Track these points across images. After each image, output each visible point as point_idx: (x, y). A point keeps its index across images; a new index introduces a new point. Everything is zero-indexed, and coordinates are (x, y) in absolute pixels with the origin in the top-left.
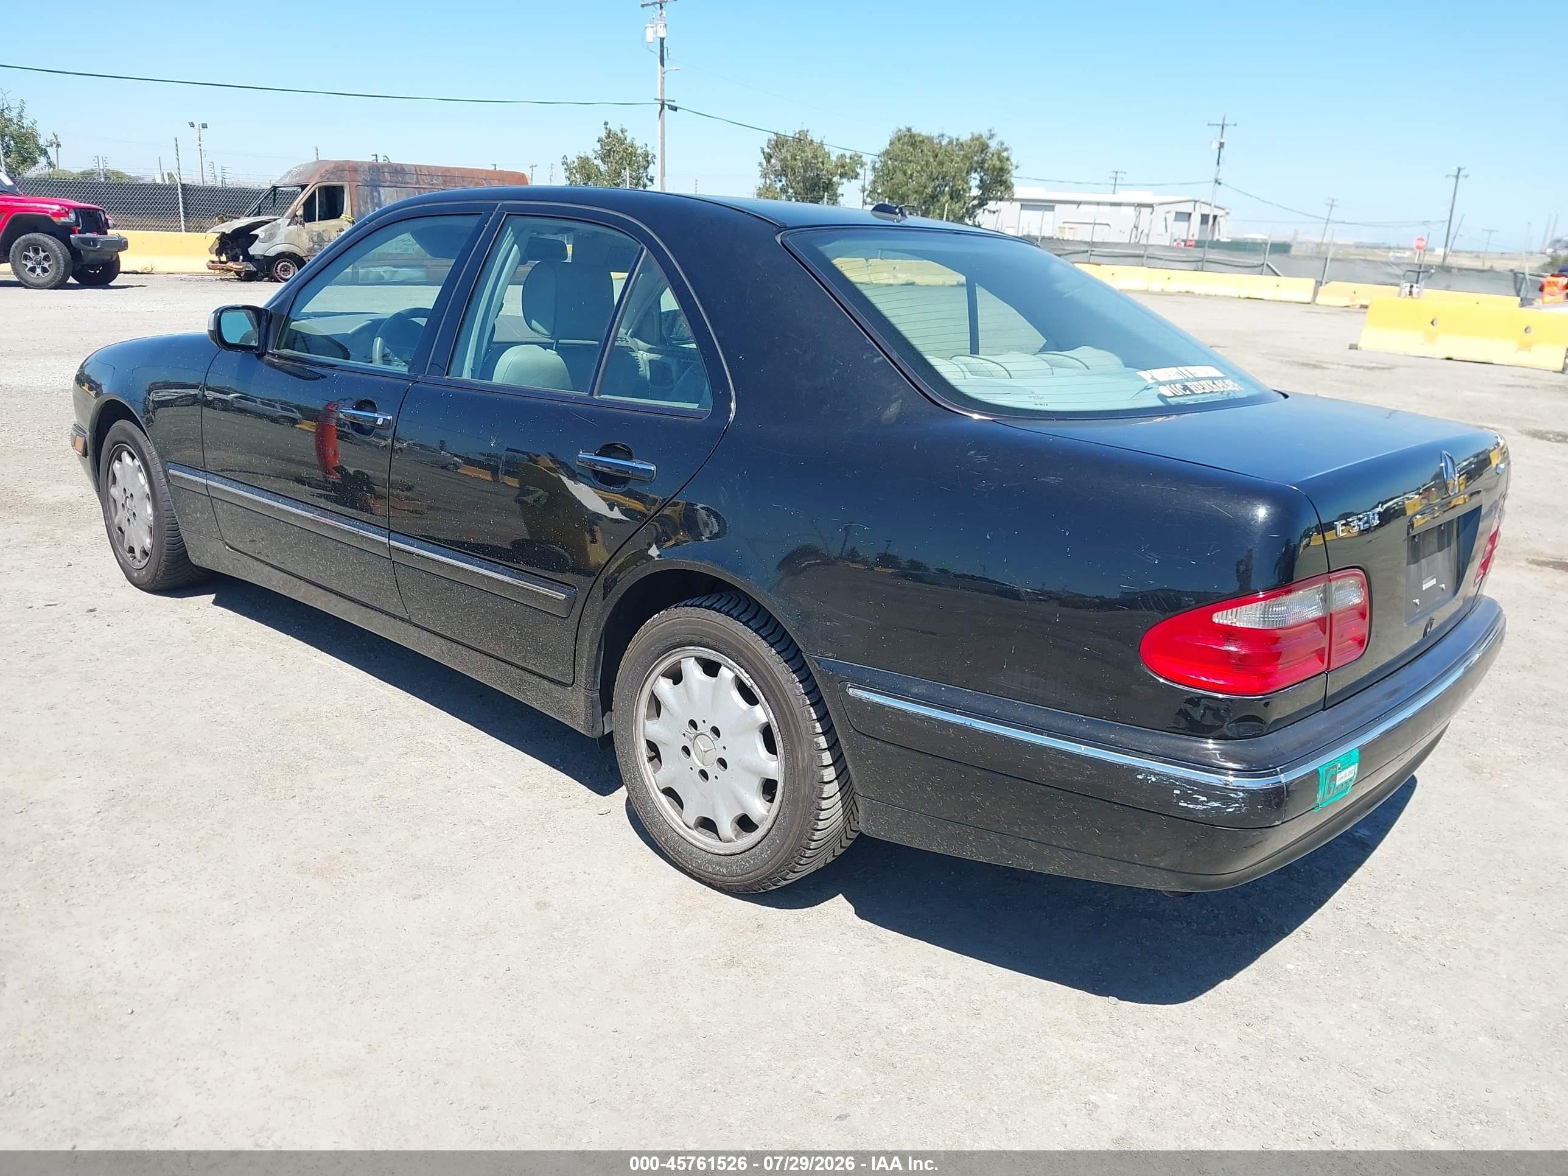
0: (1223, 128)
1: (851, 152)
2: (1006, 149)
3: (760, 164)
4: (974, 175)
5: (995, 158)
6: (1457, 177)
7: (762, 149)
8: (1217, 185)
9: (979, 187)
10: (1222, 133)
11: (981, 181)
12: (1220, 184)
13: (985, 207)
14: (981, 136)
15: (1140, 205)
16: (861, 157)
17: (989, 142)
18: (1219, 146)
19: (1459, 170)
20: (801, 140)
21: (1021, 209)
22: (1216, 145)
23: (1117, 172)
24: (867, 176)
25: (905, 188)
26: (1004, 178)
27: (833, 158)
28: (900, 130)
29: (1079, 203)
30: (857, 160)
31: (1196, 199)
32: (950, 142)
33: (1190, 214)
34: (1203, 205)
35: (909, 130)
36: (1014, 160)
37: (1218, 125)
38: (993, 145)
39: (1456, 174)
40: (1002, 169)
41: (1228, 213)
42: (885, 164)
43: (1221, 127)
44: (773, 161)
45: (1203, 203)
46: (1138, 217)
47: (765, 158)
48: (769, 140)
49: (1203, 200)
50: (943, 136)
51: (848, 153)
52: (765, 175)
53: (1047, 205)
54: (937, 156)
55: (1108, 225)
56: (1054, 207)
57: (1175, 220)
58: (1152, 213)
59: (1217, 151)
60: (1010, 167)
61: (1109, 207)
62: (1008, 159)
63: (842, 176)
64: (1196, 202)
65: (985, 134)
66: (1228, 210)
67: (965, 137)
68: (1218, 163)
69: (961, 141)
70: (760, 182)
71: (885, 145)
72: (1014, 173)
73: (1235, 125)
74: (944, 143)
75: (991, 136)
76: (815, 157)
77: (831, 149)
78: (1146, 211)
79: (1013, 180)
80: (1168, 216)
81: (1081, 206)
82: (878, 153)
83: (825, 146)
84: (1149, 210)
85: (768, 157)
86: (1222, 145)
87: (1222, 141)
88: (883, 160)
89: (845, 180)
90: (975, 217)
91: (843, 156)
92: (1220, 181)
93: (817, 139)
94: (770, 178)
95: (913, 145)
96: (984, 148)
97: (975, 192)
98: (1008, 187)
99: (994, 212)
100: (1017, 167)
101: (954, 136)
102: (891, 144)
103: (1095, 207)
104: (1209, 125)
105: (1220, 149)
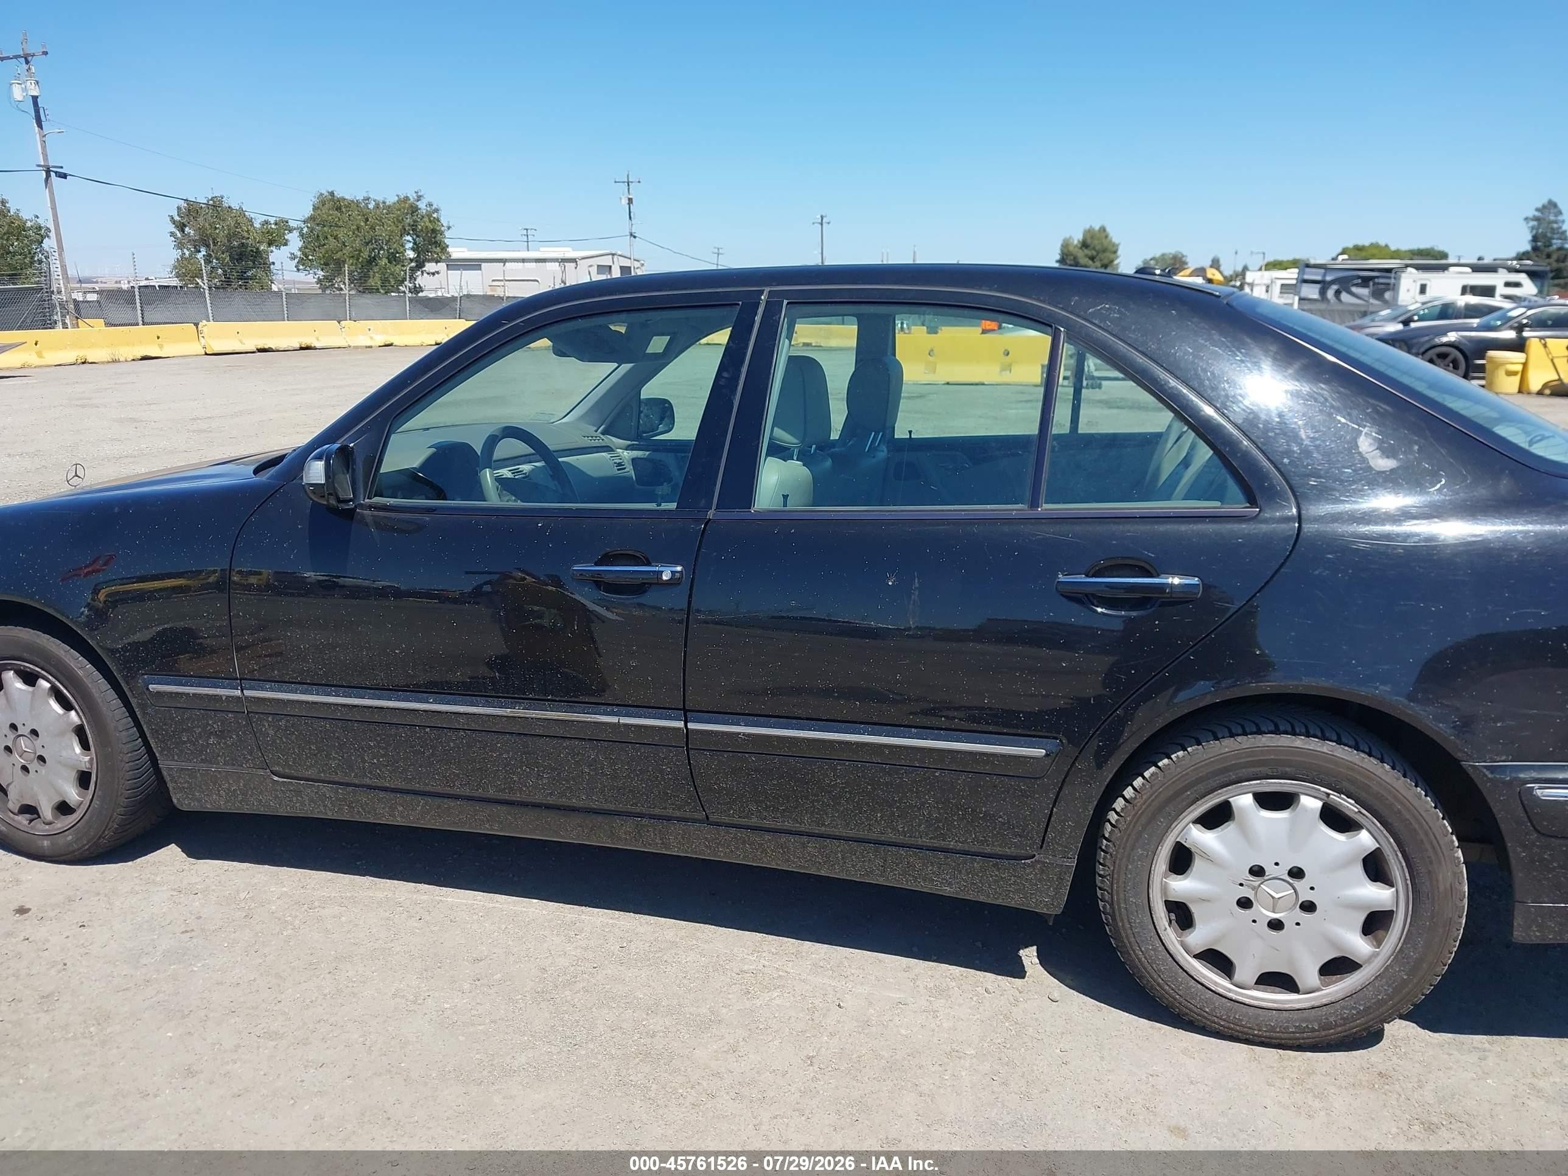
0: (628, 185)
1: (275, 219)
2: (437, 210)
3: (172, 234)
4: (409, 238)
5: (426, 219)
6: (822, 224)
7: (172, 218)
8: (632, 238)
9: (413, 249)
10: (629, 189)
11: (415, 243)
12: (635, 237)
13: (423, 269)
14: (407, 198)
15: (564, 260)
16: (287, 222)
17: (418, 203)
18: (627, 202)
19: (822, 217)
20: (216, 206)
21: (448, 269)
22: (625, 201)
23: (527, 230)
24: (295, 243)
25: (340, 253)
26: (438, 238)
27: (257, 225)
28: (322, 194)
29: (504, 261)
30: (283, 225)
31: (613, 252)
32: (377, 206)
33: (610, 267)
34: (620, 258)
35: (332, 194)
36: (444, 221)
37: (624, 182)
38: (422, 205)
39: (820, 221)
40: (434, 231)
41: (643, 265)
42: (312, 230)
43: (626, 184)
44: (187, 229)
45: (619, 255)
46: (564, 272)
47: (177, 227)
48: (179, 208)
49: (619, 253)
50: (368, 199)
51: (272, 220)
52: (180, 245)
53: (474, 264)
54: (367, 220)
55: (537, 281)
56: (480, 265)
57: (598, 274)
58: (576, 268)
59: (628, 206)
60: (443, 229)
61: (534, 264)
62: (439, 221)
63: (270, 244)
64: (613, 255)
65: (412, 197)
66: (642, 262)
67: (391, 200)
68: (630, 218)
69: (388, 203)
70: (176, 254)
71: (308, 211)
72: (447, 234)
73: (639, 182)
74: (371, 206)
75: (419, 198)
76: (238, 225)
77: (252, 215)
78: (570, 266)
79: (446, 241)
80: (590, 269)
81: (507, 264)
82: (303, 219)
83: (246, 213)
84: (573, 265)
85: (181, 227)
86: (630, 201)
87: (630, 197)
88: (309, 225)
89: (273, 248)
90: (415, 280)
91: (267, 222)
92: (635, 235)
93: (235, 206)
94: (188, 249)
95: (339, 209)
96: (414, 209)
97: (411, 254)
98: (444, 248)
99: (433, 274)
100: (449, 228)
101: (380, 199)
102: (315, 208)
103: (521, 264)
104: (616, 182)
105: (629, 204)
